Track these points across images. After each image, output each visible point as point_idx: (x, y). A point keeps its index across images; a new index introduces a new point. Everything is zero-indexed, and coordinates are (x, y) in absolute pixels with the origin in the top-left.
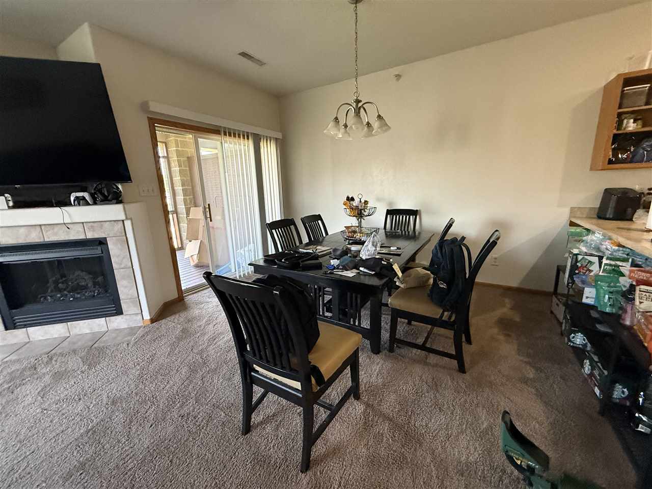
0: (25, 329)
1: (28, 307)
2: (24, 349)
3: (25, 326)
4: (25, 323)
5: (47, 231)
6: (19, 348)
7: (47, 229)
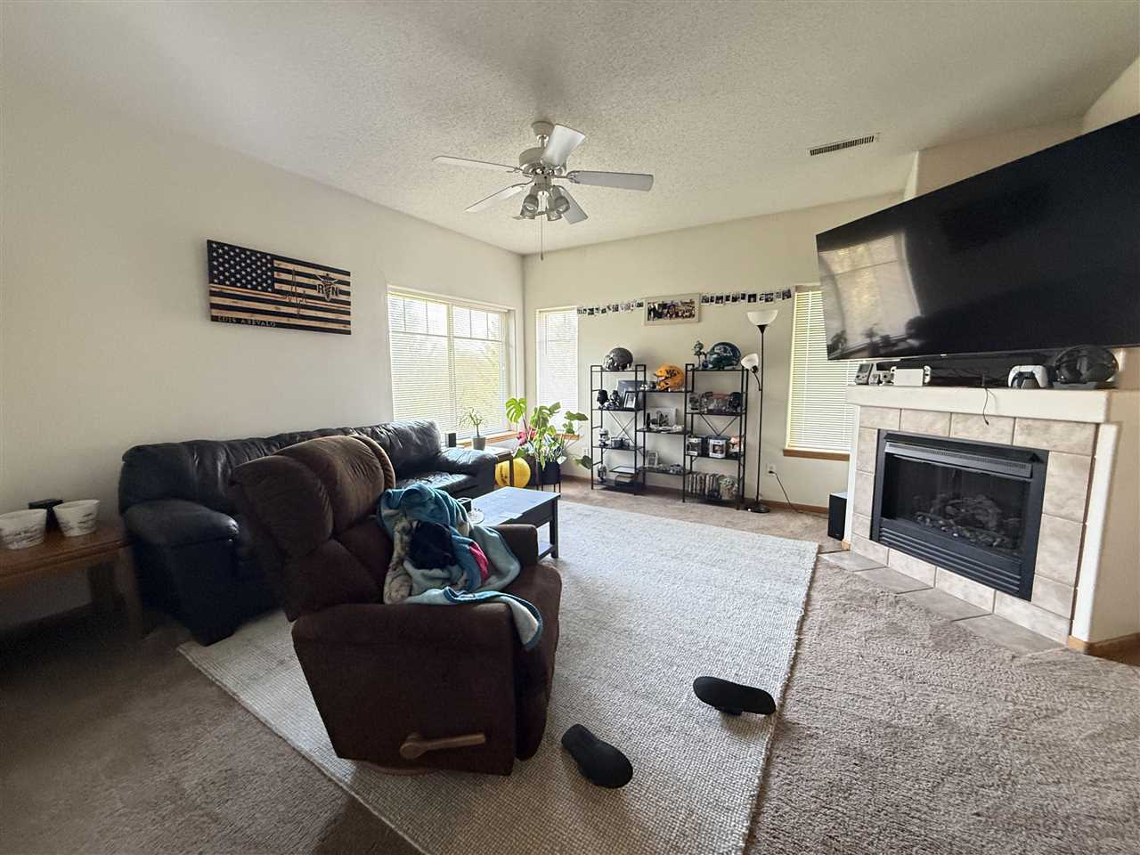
0: (887, 548)
1: (900, 523)
2: (877, 572)
3: (890, 545)
4: (892, 541)
5: (958, 423)
6: (872, 567)
7: (958, 420)
